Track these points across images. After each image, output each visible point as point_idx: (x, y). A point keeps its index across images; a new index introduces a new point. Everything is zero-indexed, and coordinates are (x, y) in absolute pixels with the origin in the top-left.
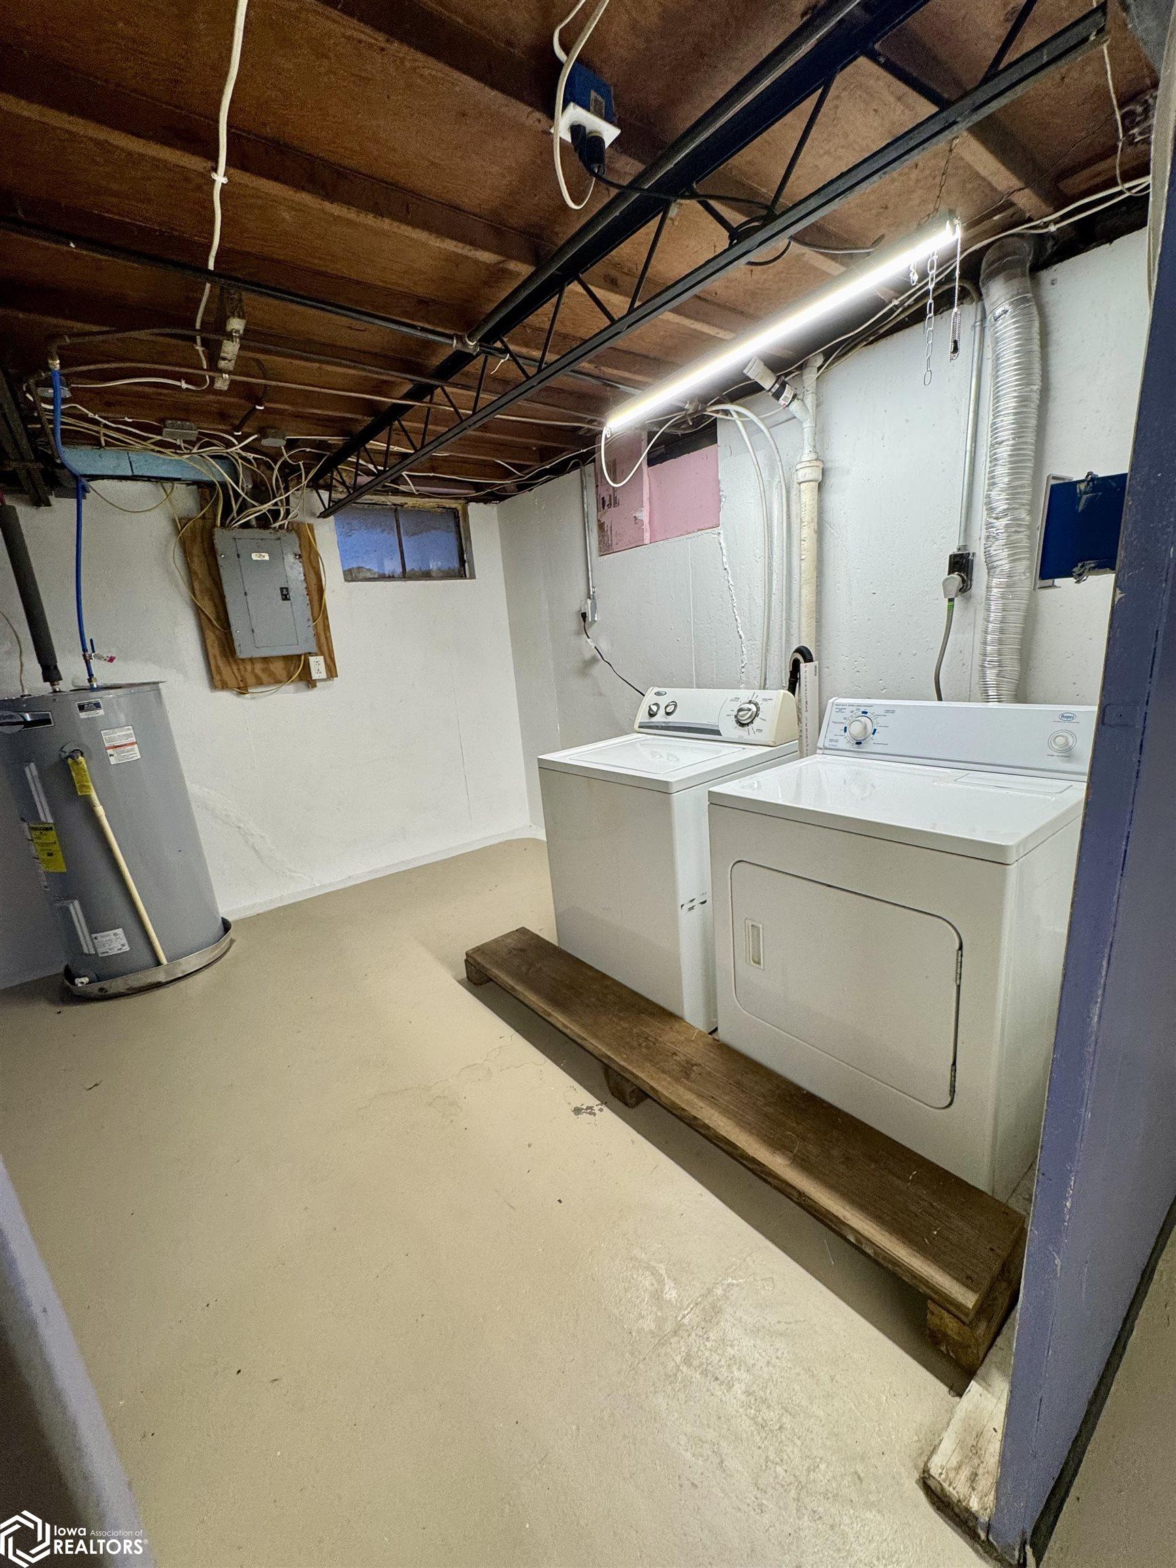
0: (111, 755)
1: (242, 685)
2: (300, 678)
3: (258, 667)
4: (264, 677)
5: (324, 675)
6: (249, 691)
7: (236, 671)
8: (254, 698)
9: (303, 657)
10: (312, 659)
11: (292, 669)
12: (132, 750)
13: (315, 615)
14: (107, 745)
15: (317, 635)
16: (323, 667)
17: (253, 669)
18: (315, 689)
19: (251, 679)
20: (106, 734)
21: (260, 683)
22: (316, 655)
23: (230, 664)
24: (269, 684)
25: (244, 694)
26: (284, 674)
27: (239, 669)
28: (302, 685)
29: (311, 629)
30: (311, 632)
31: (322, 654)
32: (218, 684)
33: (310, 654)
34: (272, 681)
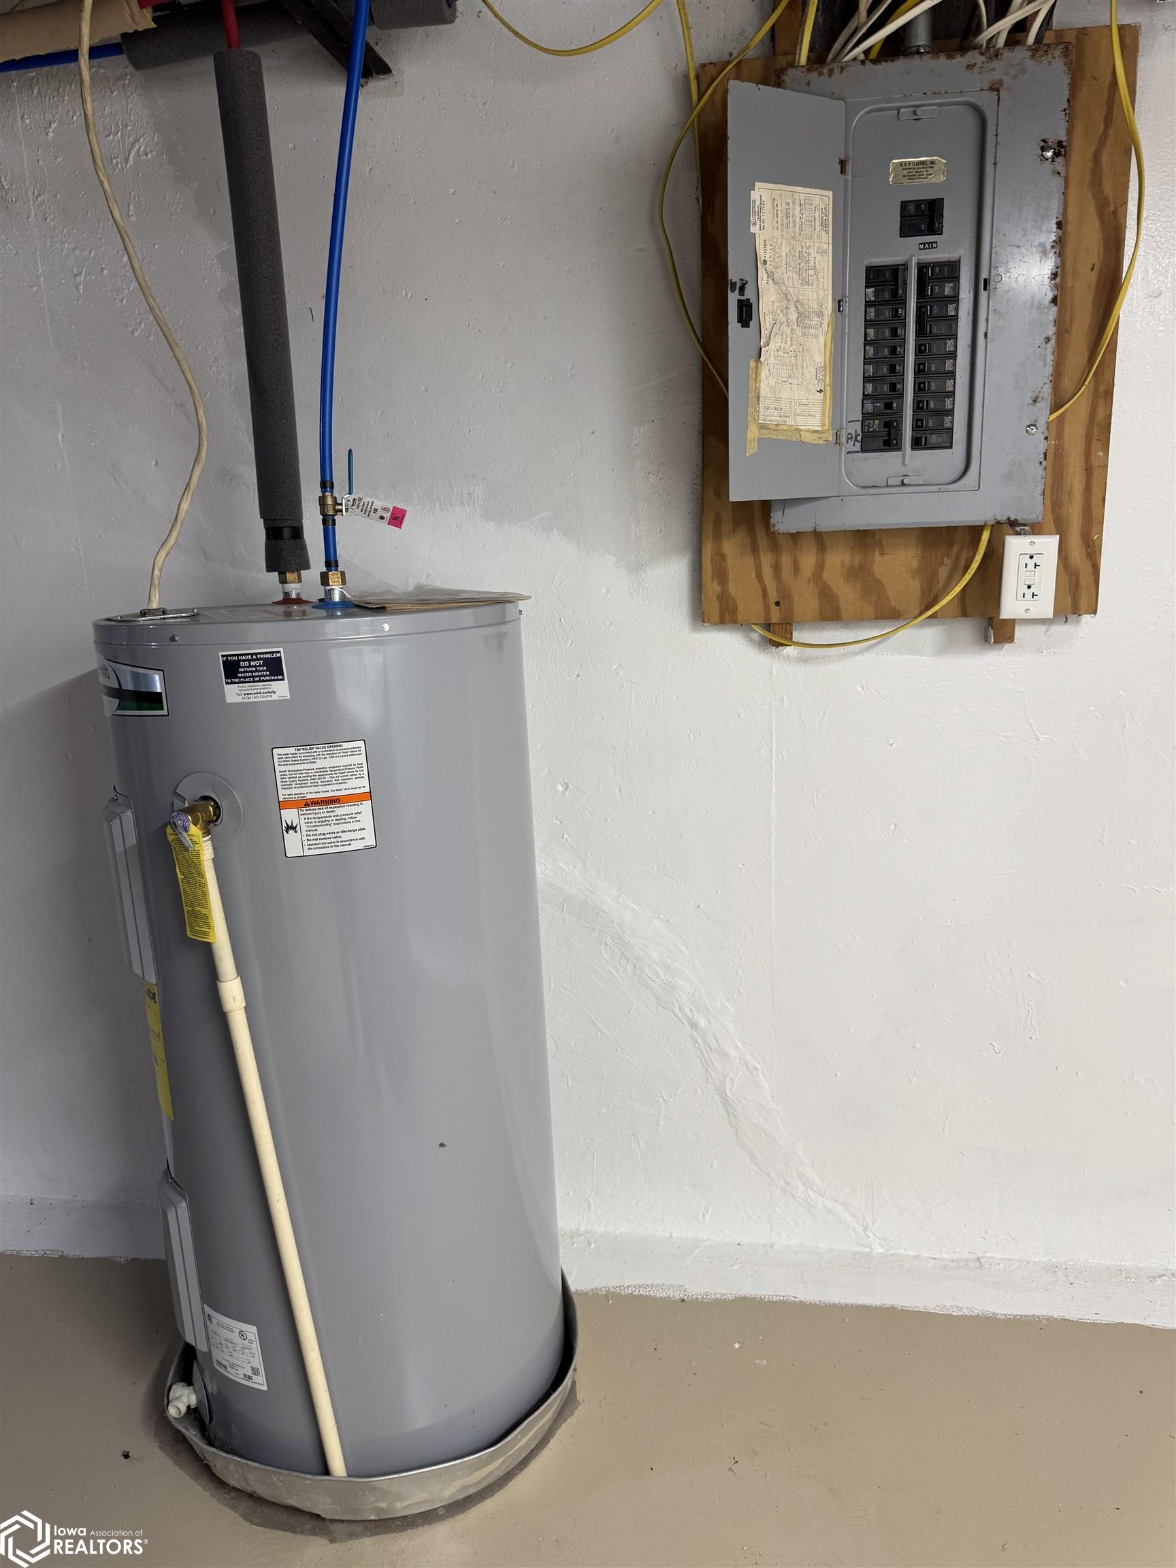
0: (290, 828)
1: (775, 616)
2: (964, 608)
3: (838, 559)
4: (846, 593)
5: (1045, 606)
6: (797, 636)
7: (767, 572)
8: (804, 660)
9: (985, 536)
10: (1016, 547)
11: (943, 573)
12: (352, 817)
13: (1067, 383)
14: (283, 794)
15: (1055, 459)
16: (1047, 579)
17: (820, 567)
18: (1008, 646)
19: (805, 599)
20: (286, 760)
21: (831, 614)
22: (1035, 529)
23: (755, 550)
24: (860, 619)
25: (778, 645)
26: (915, 587)
27: (777, 568)
28: (966, 629)
29: (1038, 434)
30: (1037, 443)
31: (1060, 528)
32: (713, 608)
33: (1014, 526)
34: (870, 610)
